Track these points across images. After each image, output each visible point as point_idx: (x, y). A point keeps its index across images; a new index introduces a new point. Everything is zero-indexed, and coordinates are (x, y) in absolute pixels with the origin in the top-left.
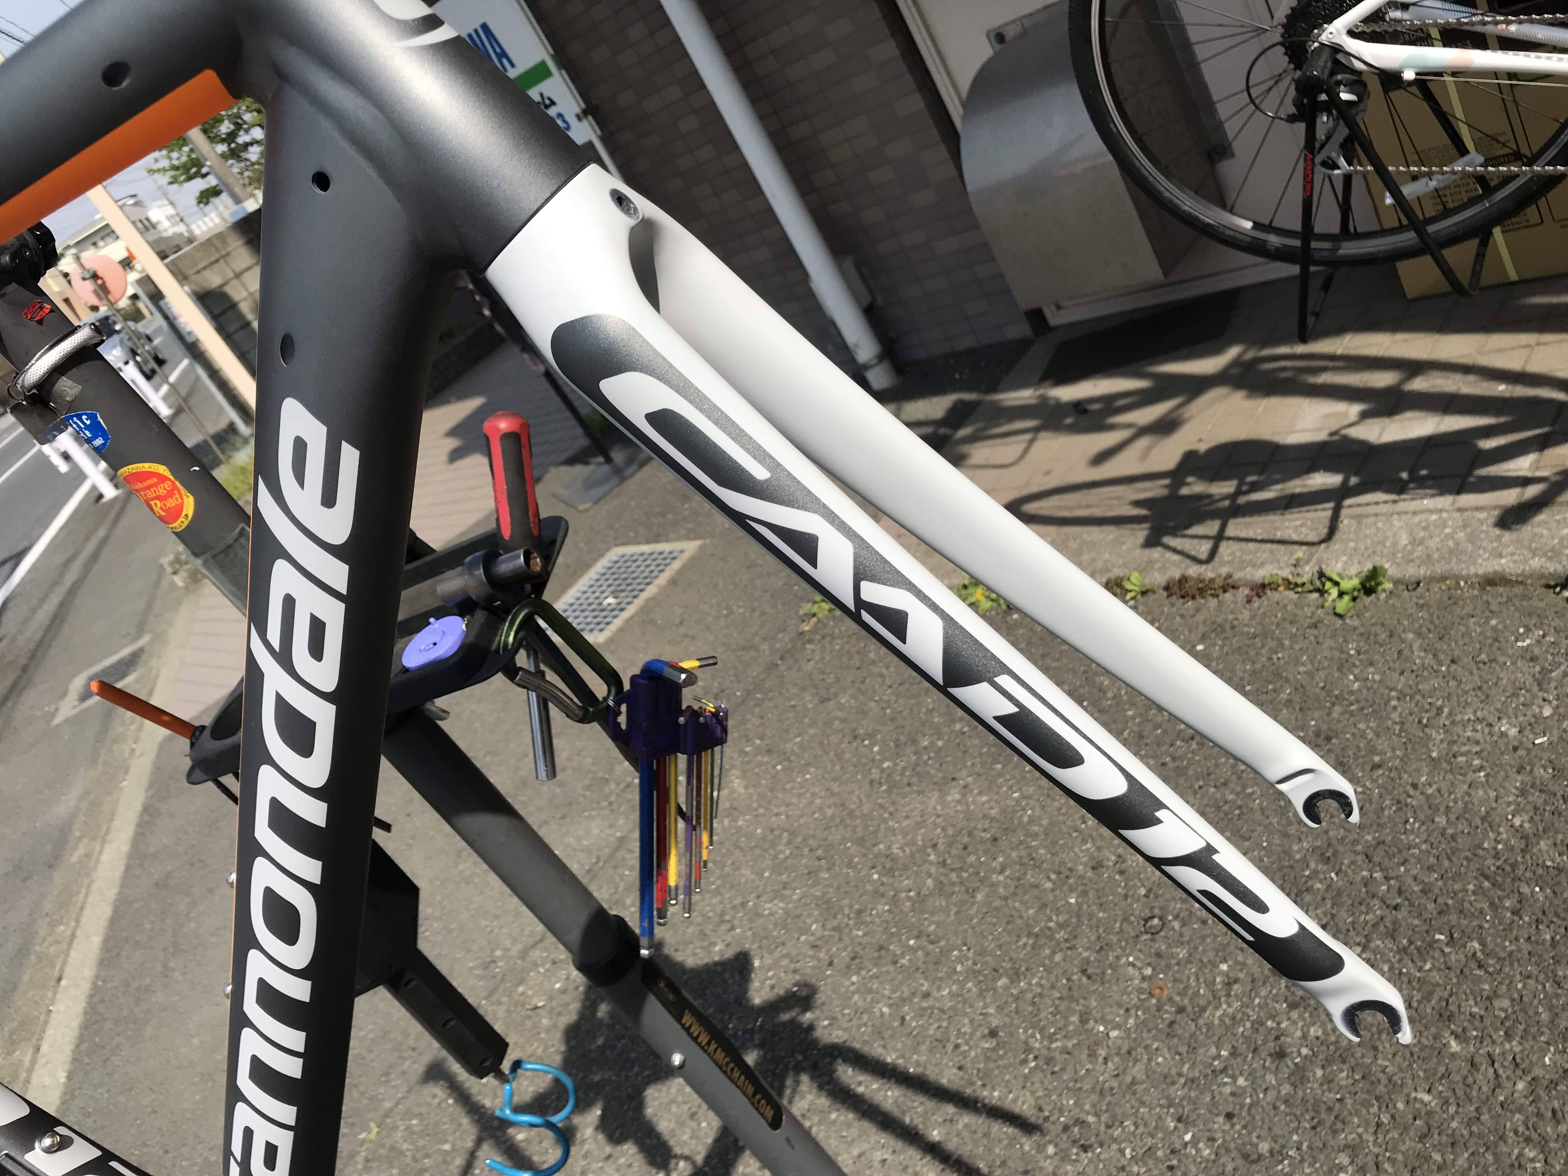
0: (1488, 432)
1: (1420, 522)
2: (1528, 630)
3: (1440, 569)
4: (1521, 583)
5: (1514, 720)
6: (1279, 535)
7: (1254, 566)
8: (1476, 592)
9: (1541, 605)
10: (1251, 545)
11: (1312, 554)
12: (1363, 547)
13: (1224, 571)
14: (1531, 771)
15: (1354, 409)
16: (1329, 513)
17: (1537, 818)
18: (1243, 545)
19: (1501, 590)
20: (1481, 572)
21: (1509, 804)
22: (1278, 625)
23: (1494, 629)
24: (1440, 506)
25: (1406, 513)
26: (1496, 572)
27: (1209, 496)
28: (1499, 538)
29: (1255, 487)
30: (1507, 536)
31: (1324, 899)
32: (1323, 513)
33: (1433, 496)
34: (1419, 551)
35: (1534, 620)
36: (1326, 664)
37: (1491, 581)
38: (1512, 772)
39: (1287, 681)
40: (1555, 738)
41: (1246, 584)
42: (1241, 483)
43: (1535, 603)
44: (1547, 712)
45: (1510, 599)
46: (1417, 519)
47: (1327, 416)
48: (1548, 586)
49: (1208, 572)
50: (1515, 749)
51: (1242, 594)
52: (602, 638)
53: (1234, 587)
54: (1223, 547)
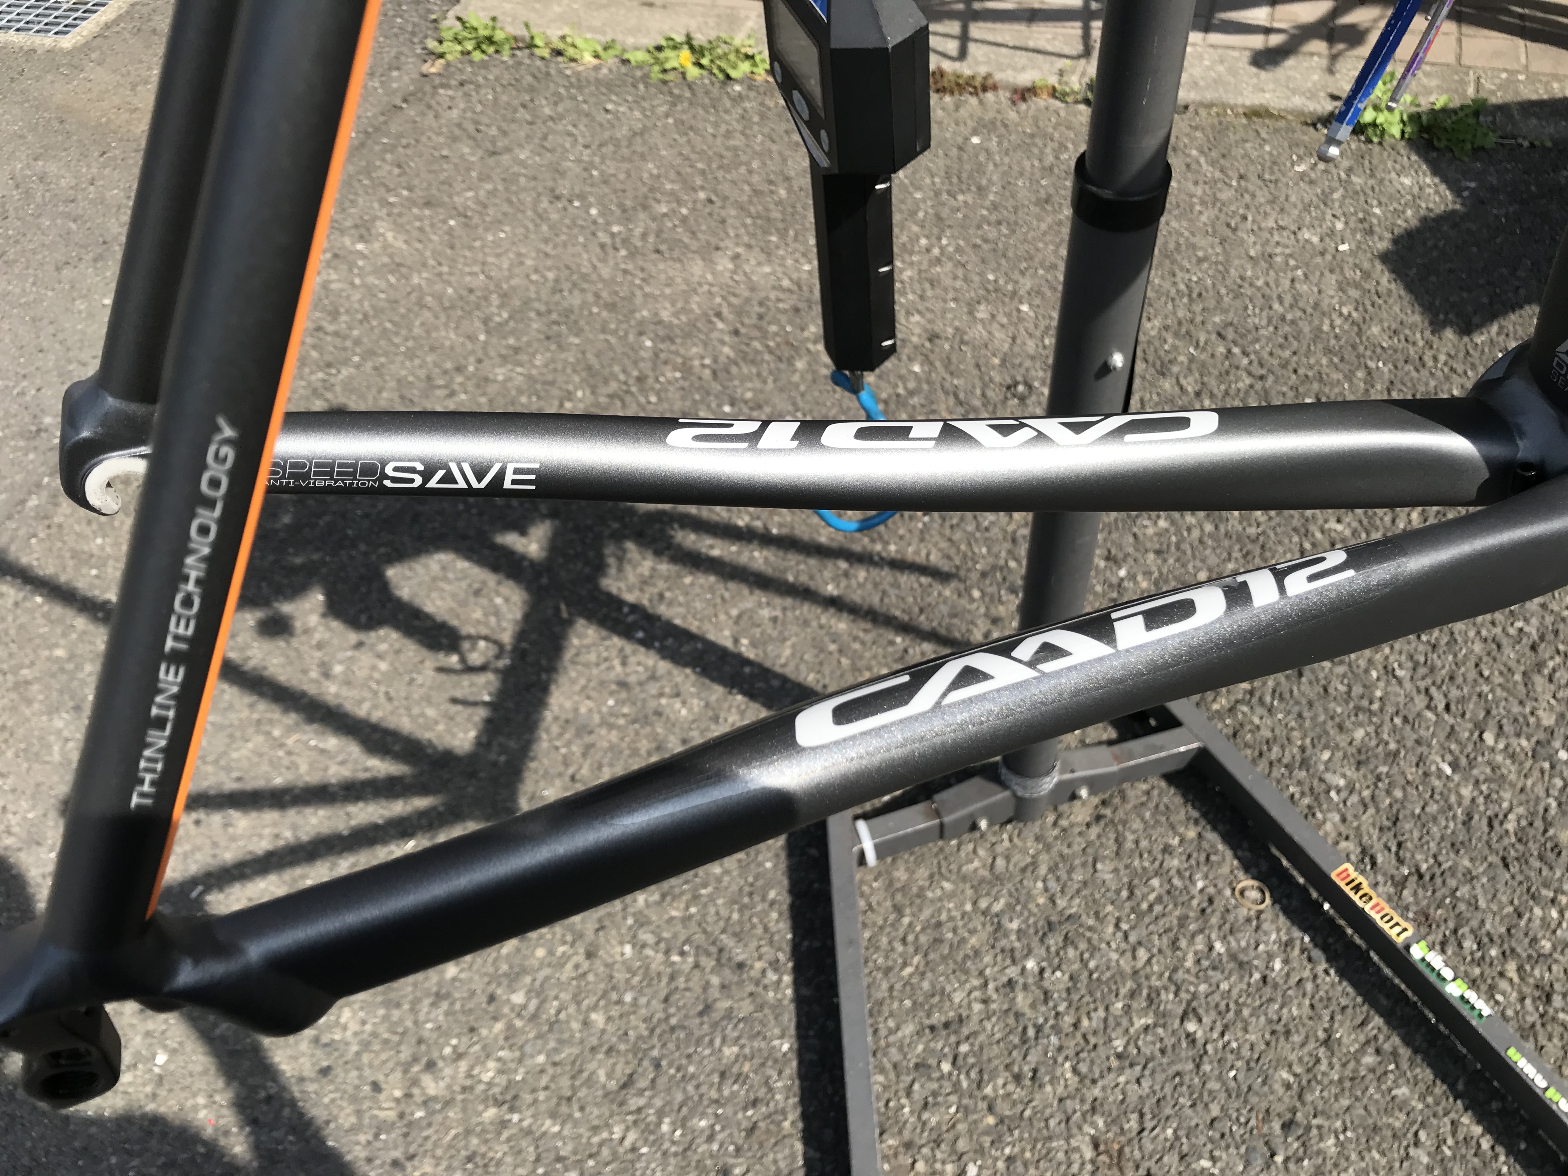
2: (1300, 157)
3: (1211, 96)
4: (1283, 117)
5: (1313, 230)
6: (1031, 44)
7: (1015, 69)
8: (1244, 121)
10: (1004, 50)
11: (1076, 68)
13: (982, 70)
14: (1342, 272)
16: (1079, 32)
17: (1361, 308)
18: (995, 48)
19: (1267, 121)
20: (1248, 103)
21: (1332, 297)
23: (1270, 153)
26: (1259, 105)
28: (1257, 76)
30: (1263, 75)
37: (1256, 113)
38: (1327, 273)
40: (1353, 247)
41: (1006, 87)
43: (1300, 136)
44: (1339, 226)
45: (1276, 130)
48: (1306, 124)
49: (964, 70)
50: (1322, 254)
51: (1004, 96)
52: (67, 42)
53: (995, 88)
54: (972, 47)
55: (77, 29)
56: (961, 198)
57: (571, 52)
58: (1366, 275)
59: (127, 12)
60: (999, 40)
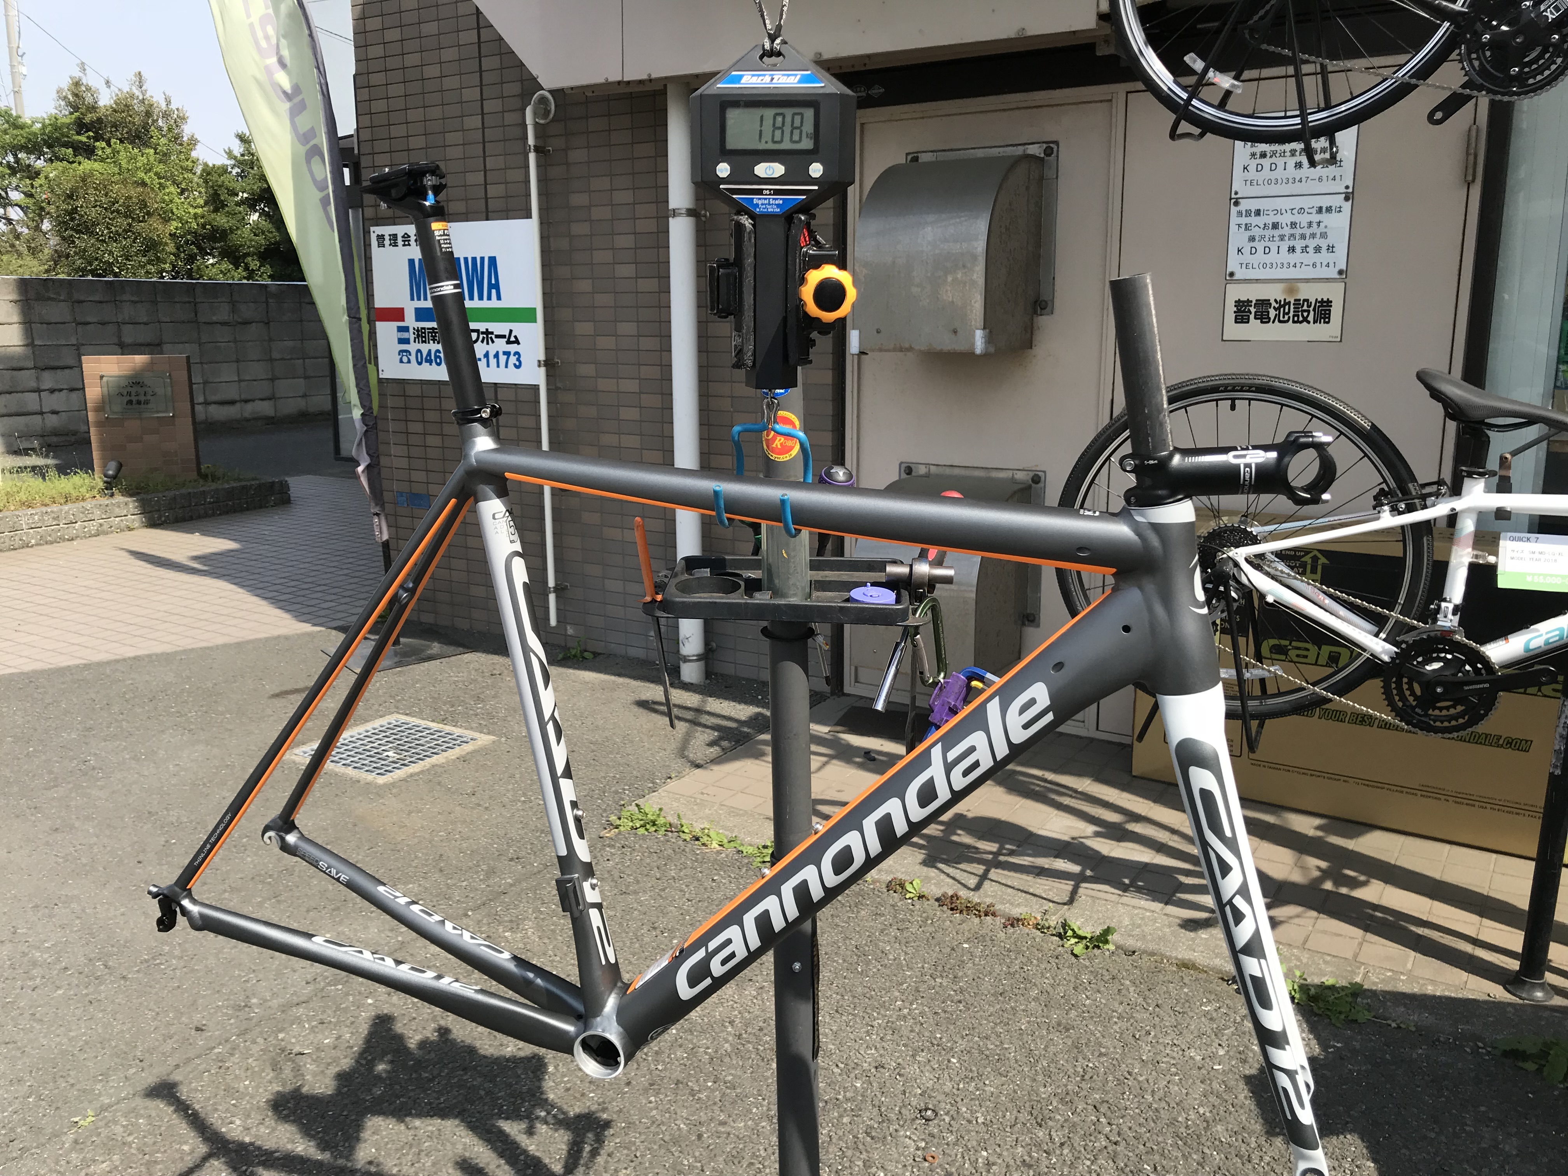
0: (1188, 873)
1: (1137, 914)
2: (1209, 1001)
3: (1151, 947)
4: (1206, 972)
5: (1198, 1051)
6: (1029, 889)
7: (1012, 904)
8: (1174, 969)
9: (1219, 989)
10: (1010, 890)
11: (1058, 911)
12: (1096, 917)
13: (988, 901)
14: (1210, 1084)
15: (1091, 829)
16: (1070, 888)
17: (1215, 1111)
18: (1004, 888)
19: (1192, 972)
20: (1180, 957)
21: (1195, 1099)
22: (1028, 948)
23: (1186, 994)
24: (1152, 909)
25: (1128, 905)
26: (1190, 960)
27: (977, 848)
29: (1012, 853)
31: (1063, 1127)
32: (1067, 886)
33: (1147, 900)
34: (1137, 931)
35: (1213, 997)
36: (1065, 983)
37: (1185, 965)
38: (1198, 1082)
39: (1035, 985)
40: (1226, 1068)
41: (1003, 916)
42: (1001, 848)
43: (1213, 986)
44: (1221, 1052)
45: (1197, 979)
46: (1136, 912)
47: (1070, 827)
48: (1222, 979)
49: (975, 897)
50: (1199, 1068)
51: (1000, 921)
52: (381, 780)
53: (994, 914)
54: (987, 884)
55: (391, 774)
56: (939, 980)
57: (705, 839)
58: (1228, 1089)
59: (428, 770)
60: (1009, 883)
